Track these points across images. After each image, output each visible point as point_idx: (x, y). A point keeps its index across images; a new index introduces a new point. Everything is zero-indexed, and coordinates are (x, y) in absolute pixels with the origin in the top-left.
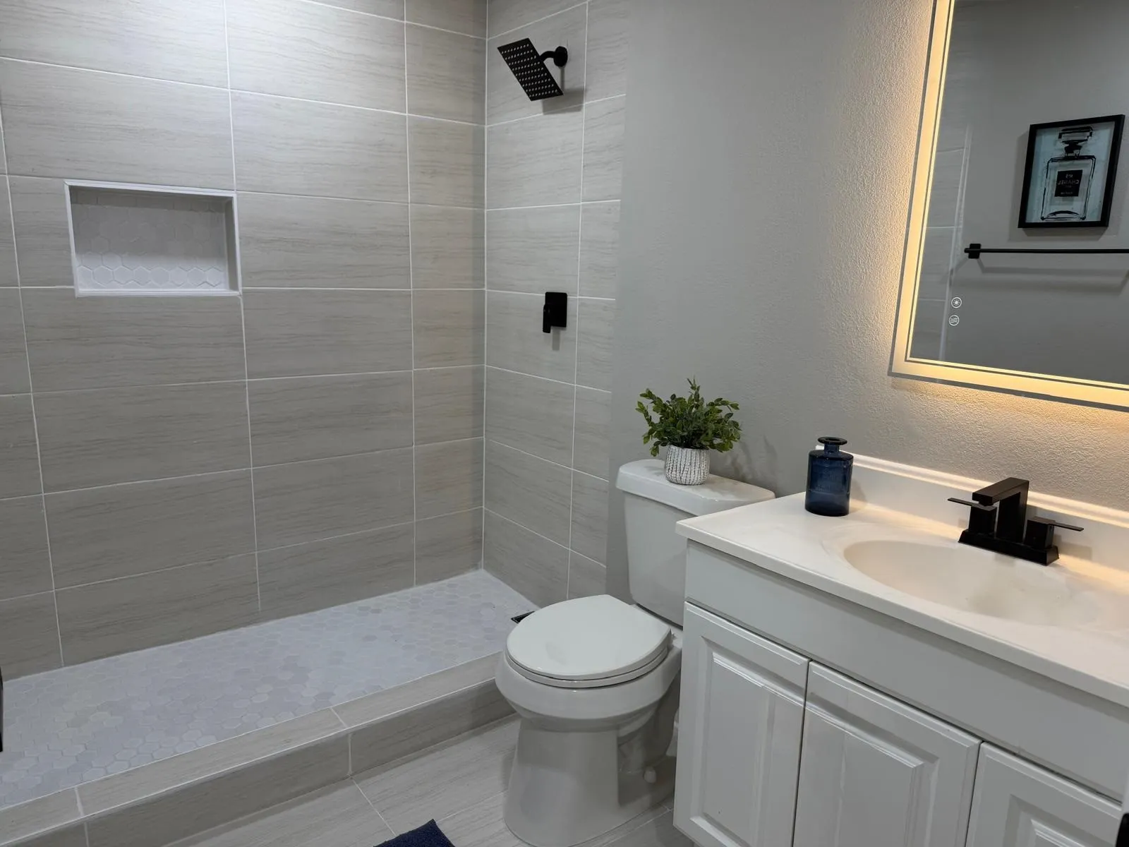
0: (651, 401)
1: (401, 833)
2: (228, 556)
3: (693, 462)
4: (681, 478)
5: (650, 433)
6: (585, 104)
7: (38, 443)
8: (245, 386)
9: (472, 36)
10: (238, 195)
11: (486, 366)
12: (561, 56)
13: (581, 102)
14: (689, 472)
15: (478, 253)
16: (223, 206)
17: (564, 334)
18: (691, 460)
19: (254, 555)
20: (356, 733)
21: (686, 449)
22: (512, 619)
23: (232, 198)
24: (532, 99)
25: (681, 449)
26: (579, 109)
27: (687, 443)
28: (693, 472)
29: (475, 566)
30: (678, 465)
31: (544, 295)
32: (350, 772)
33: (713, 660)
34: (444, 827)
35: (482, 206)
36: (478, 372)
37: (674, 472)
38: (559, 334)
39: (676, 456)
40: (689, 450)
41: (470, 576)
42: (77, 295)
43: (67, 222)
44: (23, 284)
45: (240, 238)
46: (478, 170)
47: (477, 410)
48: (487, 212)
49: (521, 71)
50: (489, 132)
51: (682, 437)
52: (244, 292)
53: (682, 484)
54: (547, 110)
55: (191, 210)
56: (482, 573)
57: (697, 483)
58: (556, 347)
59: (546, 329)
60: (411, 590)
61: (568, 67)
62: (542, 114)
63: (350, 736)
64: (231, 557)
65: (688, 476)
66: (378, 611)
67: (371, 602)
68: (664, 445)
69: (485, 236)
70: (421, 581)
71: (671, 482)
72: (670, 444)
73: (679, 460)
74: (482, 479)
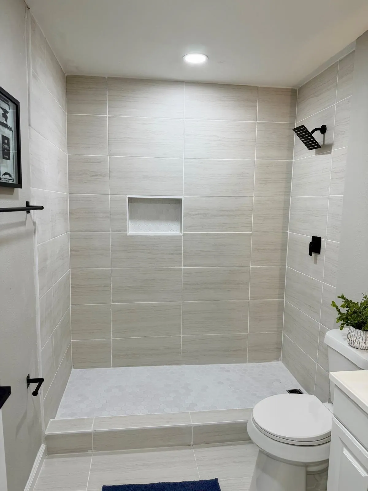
0: (344, 300)
1: (202, 480)
2: (171, 335)
3: (361, 337)
4: (354, 345)
5: (340, 318)
6: (333, 150)
7: (111, 285)
8: (182, 270)
9: (288, 123)
10: (184, 197)
11: (287, 266)
12: (323, 129)
13: (331, 149)
14: (359, 343)
15: (286, 216)
16: (179, 201)
17: (319, 257)
18: (360, 336)
19: (181, 336)
20: (195, 427)
21: (357, 330)
22: (287, 390)
23: (182, 199)
24: (309, 149)
25: (355, 329)
26: (330, 153)
27: (358, 326)
28: (361, 342)
29: (277, 359)
30: (353, 337)
31: (311, 237)
32: (192, 443)
33: (343, 452)
34: (221, 484)
35: (289, 195)
36: (283, 270)
37: (351, 341)
38: (317, 256)
39: (352, 332)
40: (359, 331)
41: (274, 363)
42: (127, 235)
43: (126, 210)
44: (111, 231)
45: (184, 214)
46: (288, 180)
47: (282, 287)
48: (292, 198)
49: (304, 138)
50: (294, 163)
51: (355, 323)
52: (184, 233)
53: (355, 348)
54: (317, 154)
55: (169, 204)
56: (280, 364)
57: (364, 348)
58: (315, 262)
59: (310, 254)
60: (245, 364)
61: (326, 134)
62: (315, 155)
63: (193, 427)
64: (172, 336)
65: (358, 344)
66: (228, 371)
67: (226, 366)
68: (347, 325)
69: (290, 208)
70: (249, 362)
71: (350, 345)
72: (351, 325)
73: (354, 335)
74: (283, 319)
